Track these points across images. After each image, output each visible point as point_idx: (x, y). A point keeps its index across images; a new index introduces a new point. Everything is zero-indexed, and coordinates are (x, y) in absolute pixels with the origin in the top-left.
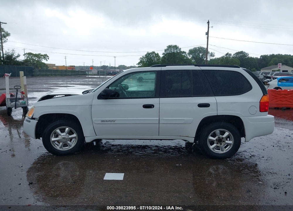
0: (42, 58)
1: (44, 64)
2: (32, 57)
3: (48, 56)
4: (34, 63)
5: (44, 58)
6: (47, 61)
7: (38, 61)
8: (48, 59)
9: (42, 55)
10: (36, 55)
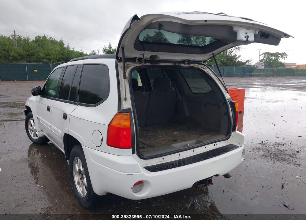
0: (280, 57)
1: (281, 63)
2: (268, 57)
3: (286, 55)
4: (270, 63)
5: (282, 57)
6: (285, 59)
7: (275, 60)
8: (287, 57)
9: (280, 54)
10: (273, 55)
